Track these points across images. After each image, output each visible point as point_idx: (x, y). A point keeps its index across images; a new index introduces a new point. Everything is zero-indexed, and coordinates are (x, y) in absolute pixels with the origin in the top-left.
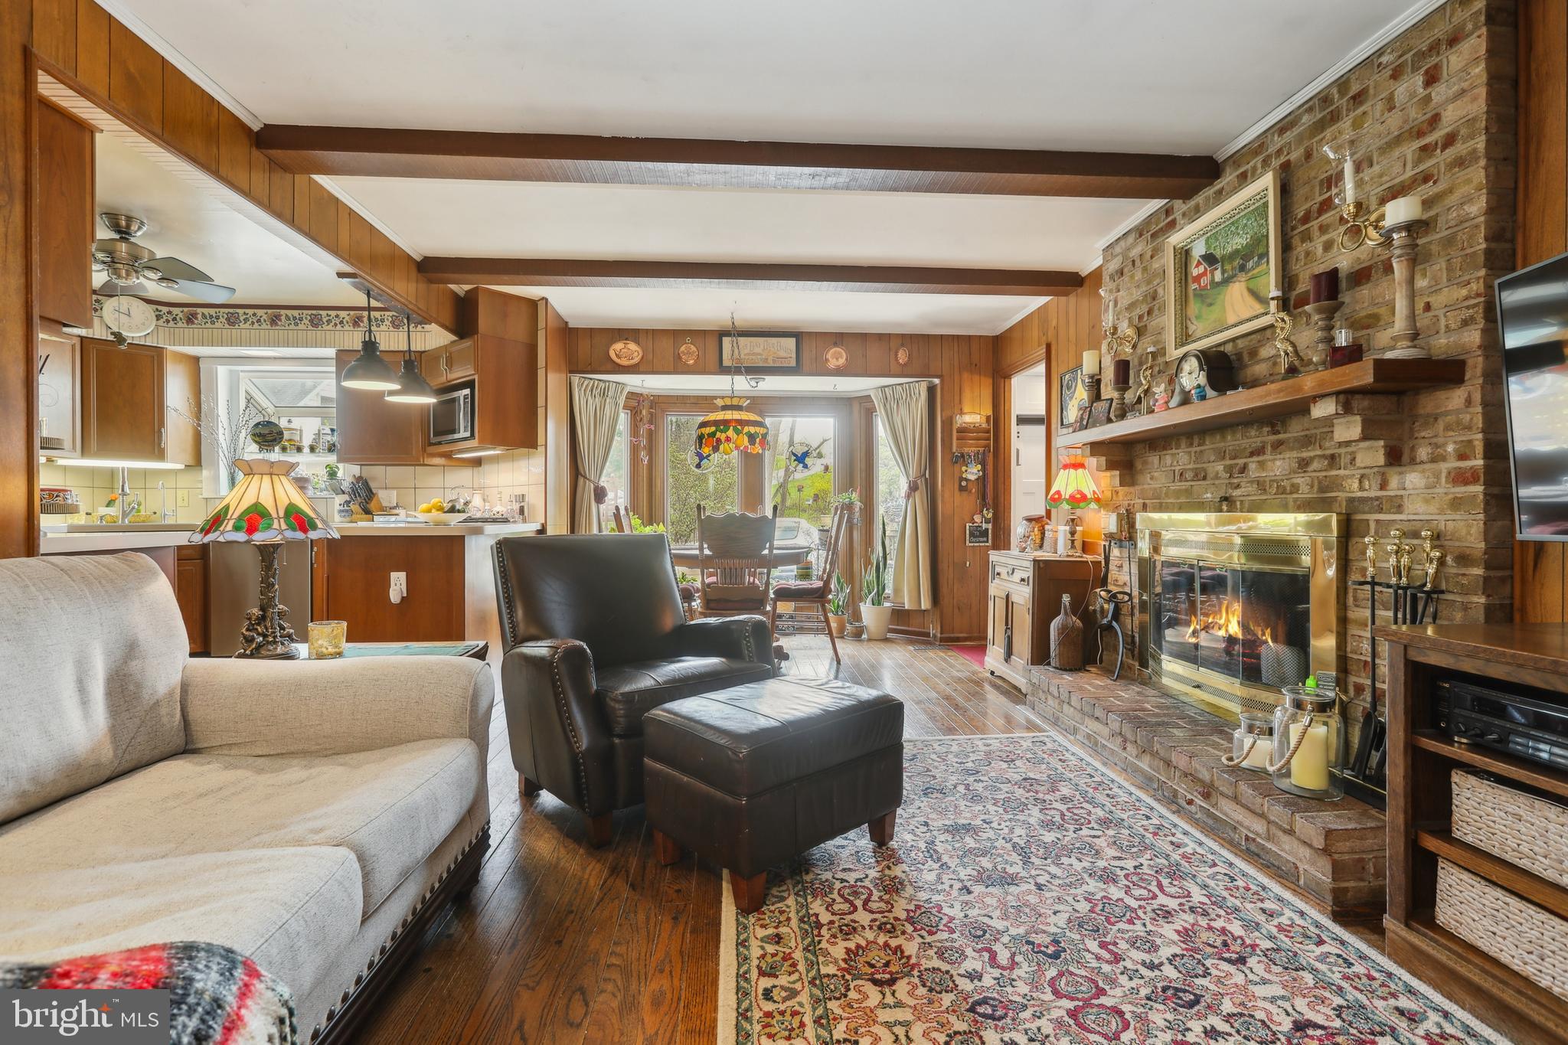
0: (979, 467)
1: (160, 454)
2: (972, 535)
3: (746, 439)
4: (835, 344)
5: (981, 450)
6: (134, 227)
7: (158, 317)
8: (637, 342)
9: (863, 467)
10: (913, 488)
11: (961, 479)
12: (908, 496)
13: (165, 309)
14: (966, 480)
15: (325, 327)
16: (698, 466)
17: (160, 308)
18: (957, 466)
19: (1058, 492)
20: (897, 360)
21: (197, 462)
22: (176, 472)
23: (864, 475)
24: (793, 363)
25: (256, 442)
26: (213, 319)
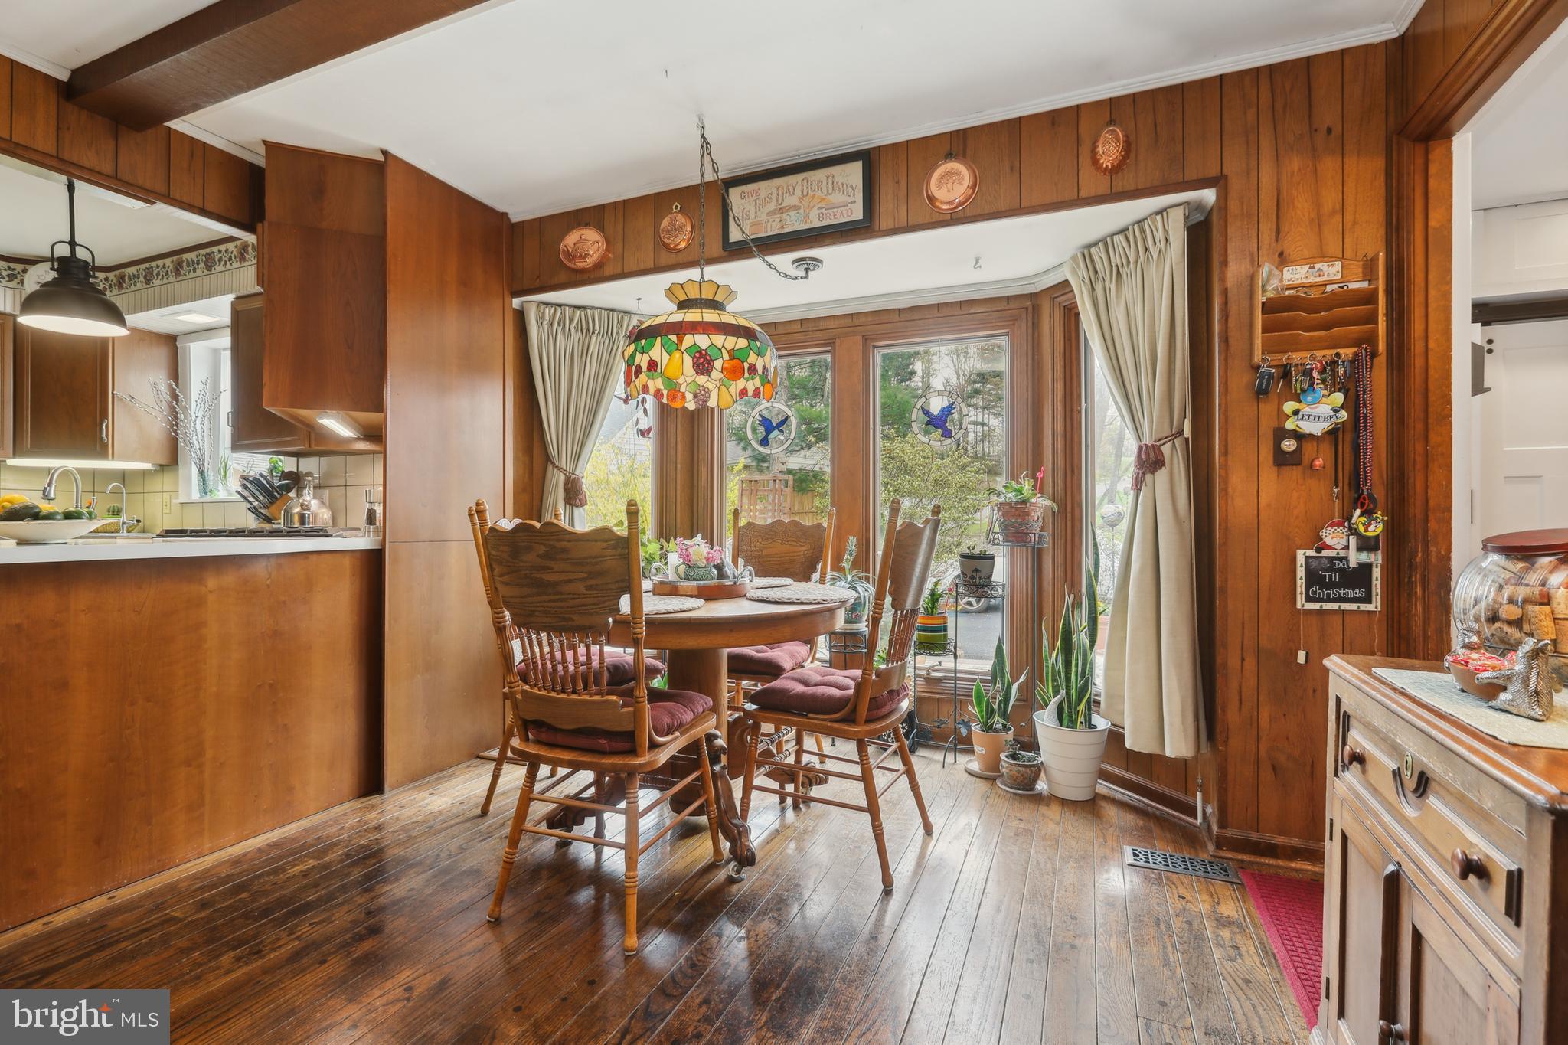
0: (1338, 398)
1: (99, 449)
2: (1312, 578)
3: (688, 361)
4: (949, 156)
5: (1347, 353)
9: (1059, 427)
10: (1150, 461)
11: (1281, 434)
12: (1138, 485)
14: (1298, 436)
16: (764, 442)
18: (1267, 408)
20: (1095, 162)
21: (173, 460)
22: (149, 472)
23: (1060, 446)
24: (858, 214)
26: (134, 278)
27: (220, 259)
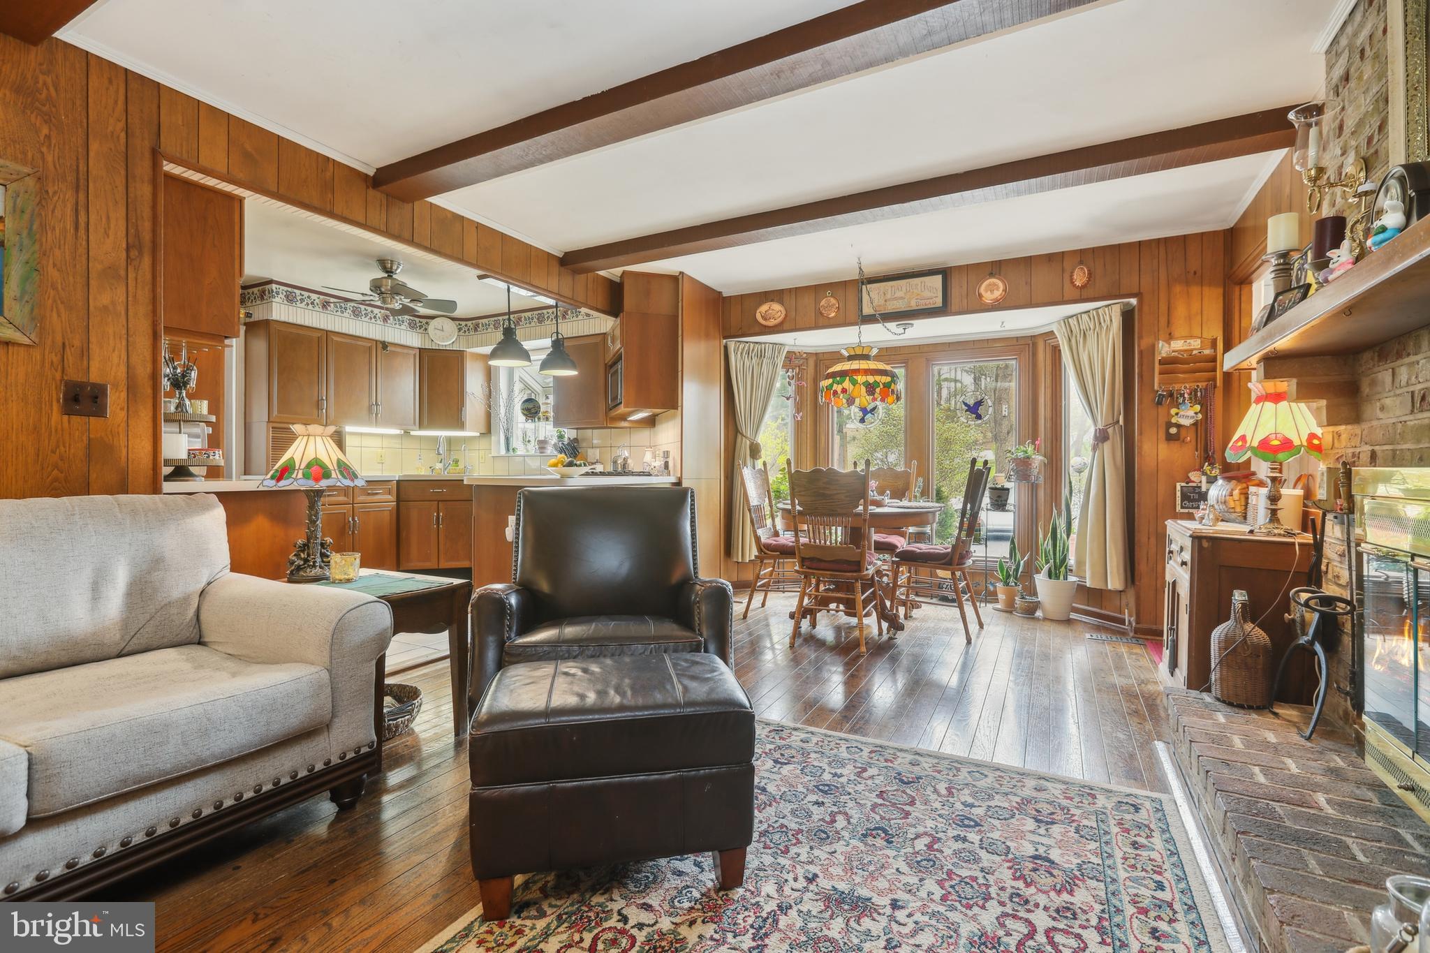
0: (1198, 408)
1: (460, 425)
2: (1185, 497)
4: (991, 275)
5: (1202, 385)
6: (395, 267)
7: (460, 330)
8: (781, 302)
9: (1049, 415)
10: (1101, 437)
11: (1169, 425)
12: (1095, 448)
13: (463, 323)
14: (1179, 426)
15: (546, 323)
16: (862, 421)
17: (461, 323)
18: (1162, 410)
19: (1243, 438)
20: (1072, 282)
21: (488, 431)
22: (474, 437)
23: (1049, 425)
24: (939, 302)
25: (524, 414)
26: (487, 326)
27: (548, 317)
